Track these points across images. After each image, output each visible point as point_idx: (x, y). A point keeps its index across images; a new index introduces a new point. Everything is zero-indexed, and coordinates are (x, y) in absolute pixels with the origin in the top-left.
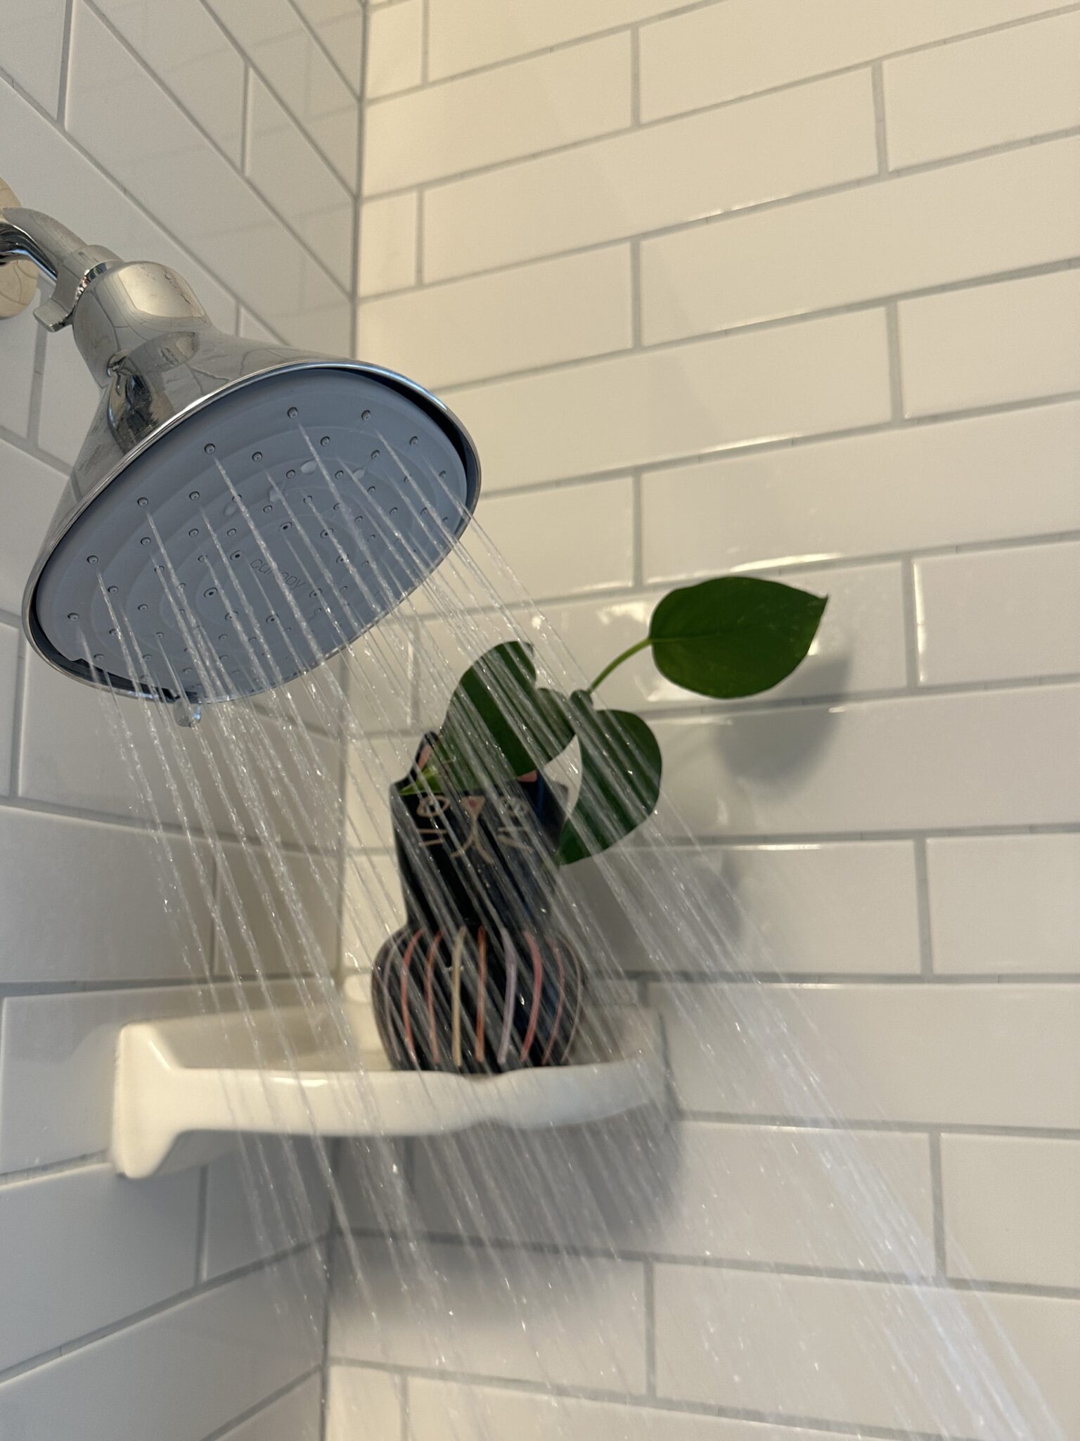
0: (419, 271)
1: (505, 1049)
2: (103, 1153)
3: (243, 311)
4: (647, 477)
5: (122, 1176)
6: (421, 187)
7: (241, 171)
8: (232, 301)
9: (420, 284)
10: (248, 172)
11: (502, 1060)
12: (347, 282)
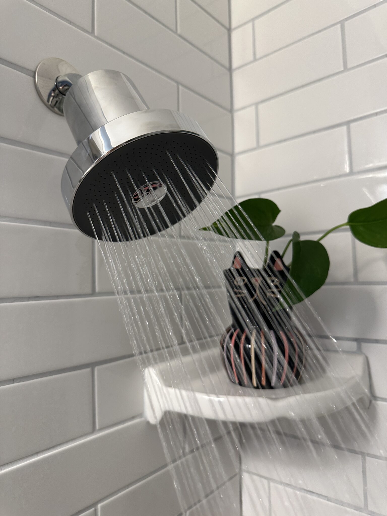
0: (254, 54)
1: (274, 379)
2: (141, 415)
3: (180, 87)
4: (352, 125)
5: (148, 423)
6: (253, 20)
7: (175, 32)
8: (175, 84)
9: (255, 60)
10: (179, 31)
11: (273, 384)
12: (227, 65)
